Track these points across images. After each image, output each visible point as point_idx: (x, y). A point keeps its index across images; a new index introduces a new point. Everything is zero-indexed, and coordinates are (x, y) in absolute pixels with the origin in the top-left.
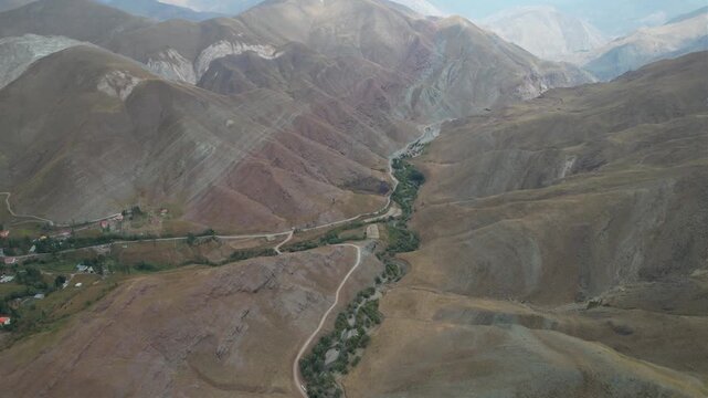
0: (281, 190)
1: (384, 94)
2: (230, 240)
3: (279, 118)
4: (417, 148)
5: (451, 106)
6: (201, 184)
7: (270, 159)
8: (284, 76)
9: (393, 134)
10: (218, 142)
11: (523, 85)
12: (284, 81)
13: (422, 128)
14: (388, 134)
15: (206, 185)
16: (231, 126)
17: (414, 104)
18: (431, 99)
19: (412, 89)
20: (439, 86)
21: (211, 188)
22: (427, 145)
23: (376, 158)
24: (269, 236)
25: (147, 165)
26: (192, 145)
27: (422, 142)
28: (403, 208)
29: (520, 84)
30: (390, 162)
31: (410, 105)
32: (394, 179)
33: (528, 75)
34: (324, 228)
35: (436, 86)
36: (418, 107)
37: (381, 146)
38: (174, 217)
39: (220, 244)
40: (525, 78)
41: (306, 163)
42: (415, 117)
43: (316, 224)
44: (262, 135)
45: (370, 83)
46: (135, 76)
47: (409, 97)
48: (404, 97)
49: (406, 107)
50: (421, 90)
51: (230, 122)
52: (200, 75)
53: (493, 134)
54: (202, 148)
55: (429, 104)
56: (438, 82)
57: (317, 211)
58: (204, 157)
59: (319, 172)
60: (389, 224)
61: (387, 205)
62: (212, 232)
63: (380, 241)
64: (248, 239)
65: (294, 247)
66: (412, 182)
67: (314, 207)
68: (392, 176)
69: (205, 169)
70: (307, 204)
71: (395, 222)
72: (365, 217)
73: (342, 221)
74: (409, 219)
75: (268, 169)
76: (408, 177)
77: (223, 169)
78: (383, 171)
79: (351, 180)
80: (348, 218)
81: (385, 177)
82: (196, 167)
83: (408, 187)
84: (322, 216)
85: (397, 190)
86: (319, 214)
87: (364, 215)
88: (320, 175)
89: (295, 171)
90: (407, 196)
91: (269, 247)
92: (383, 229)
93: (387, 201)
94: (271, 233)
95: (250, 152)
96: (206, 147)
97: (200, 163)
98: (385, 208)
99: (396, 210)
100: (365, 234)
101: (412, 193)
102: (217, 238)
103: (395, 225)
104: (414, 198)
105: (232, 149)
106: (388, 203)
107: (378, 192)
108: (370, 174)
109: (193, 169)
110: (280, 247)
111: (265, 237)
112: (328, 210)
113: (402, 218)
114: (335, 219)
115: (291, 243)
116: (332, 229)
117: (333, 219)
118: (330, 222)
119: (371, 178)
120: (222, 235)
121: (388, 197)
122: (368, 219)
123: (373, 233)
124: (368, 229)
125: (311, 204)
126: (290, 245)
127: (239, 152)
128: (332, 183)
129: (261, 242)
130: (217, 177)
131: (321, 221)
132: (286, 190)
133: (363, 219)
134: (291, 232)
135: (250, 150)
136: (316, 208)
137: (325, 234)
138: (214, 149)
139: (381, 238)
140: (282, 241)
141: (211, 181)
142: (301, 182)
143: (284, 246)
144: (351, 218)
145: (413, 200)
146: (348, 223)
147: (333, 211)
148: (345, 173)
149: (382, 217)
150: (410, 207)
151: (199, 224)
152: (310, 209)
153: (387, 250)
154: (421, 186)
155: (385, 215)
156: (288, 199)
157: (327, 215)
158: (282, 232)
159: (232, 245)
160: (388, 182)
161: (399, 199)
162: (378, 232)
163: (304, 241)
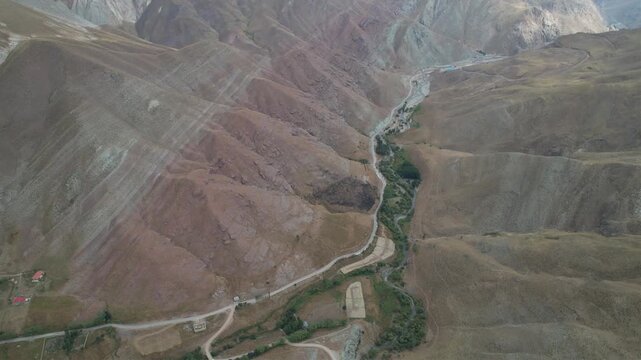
0: (219, 227)
1: (364, 35)
2: (135, 333)
3: (229, 84)
4: (406, 115)
5: (439, 48)
6: (101, 219)
7: (209, 159)
8: (243, 11)
9: (375, 96)
10: (133, 141)
11: (524, 21)
12: (242, 18)
13: (407, 81)
14: (368, 95)
15: (108, 222)
16: (155, 110)
17: (397, 46)
18: (418, 41)
19: (395, 27)
20: (425, 19)
21: (115, 229)
22: (417, 109)
23: (356, 138)
24: (198, 319)
25: (23, 184)
26: (90, 152)
27: (410, 105)
28: (395, 239)
29: (520, 19)
30: (373, 143)
31: (392, 48)
32: (380, 175)
33: (530, 8)
34: (283, 294)
35: (421, 22)
36: (402, 50)
37: (361, 117)
38: (52, 287)
39: (118, 344)
40: (526, 12)
41: (261, 161)
42: (398, 64)
43: (270, 285)
44: (200, 118)
45: (345, 19)
46: (16, 32)
47: (391, 38)
48: (385, 39)
49: (388, 51)
50: (405, 29)
51: (154, 103)
52: (141, 11)
53: (510, 110)
54: (105, 156)
55: (415, 46)
56: (422, 16)
57: (272, 264)
58: (106, 173)
59: (279, 174)
60: (378, 277)
61: (373, 235)
62: (108, 317)
63: (368, 324)
64: (164, 330)
65: (235, 340)
66: (404, 181)
67: (268, 255)
68: (377, 171)
69: (107, 194)
70: (258, 251)
71: (386, 272)
72: (342, 263)
73: (309, 276)
74: (406, 264)
75: (202, 191)
76: (398, 172)
77: (135, 191)
78: (364, 162)
79: (323, 186)
80: (318, 269)
81: (367, 175)
82: (94, 190)
83: (400, 192)
84: (280, 269)
85: (385, 201)
86: (275, 267)
87: (342, 259)
88: (280, 179)
89: (245, 178)
90: (399, 213)
91: (193, 347)
92: (369, 291)
93: (373, 225)
94: (200, 311)
95: (182, 151)
96: (112, 154)
97: (101, 183)
98: (370, 241)
99: (387, 245)
100: (344, 308)
101: (406, 205)
102: (114, 329)
103: (386, 279)
104: (410, 216)
105: (154, 151)
106: (375, 229)
107: (359, 207)
108: (348, 171)
109: (91, 193)
110: (213, 345)
111: (190, 323)
112: (289, 256)
113: (395, 262)
114: (299, 272)
115: (230, 333)
116: (294, 294)
117: (296, 274)
118: (291, 281)
119: (349, 179)
120: (123, 323)
121: (374, 216)
122: (347, 267)
123: (356, 305)
124: (348, 294)
125: (264, 249)
126: (229, 337)
127: (165, 154)
128: (297, 193)
129: (183, 334)
130: (126, 206)
131: (278, 280)
132: (227, 229)
133: (340, 267)
134: (232, 307)
135: (182, 147)
136: (271, 255)
137: (284, 307)
138: (125, 154)
139: (368, 319)
140: (218, 328)
141: (116, 214)
142: (251, 206)
143: (219, 341)
144: (322, 266)
145: (408, 220)
146: (318, 278)
147: (297, 257)
148: (315, 173)
149: (367, 261)
150: (406, 237)
151: (89, 299)
152: (262, 259)
153: (378, 345)
154: (417, 189)
155: (371, 257)
156: (230, 244)
157: (287, 267)
158: (218, 308)
159: (137, 346)
160: (373, 184)
161: (389, 219)
162: (363, 300)
163: (251, 327)
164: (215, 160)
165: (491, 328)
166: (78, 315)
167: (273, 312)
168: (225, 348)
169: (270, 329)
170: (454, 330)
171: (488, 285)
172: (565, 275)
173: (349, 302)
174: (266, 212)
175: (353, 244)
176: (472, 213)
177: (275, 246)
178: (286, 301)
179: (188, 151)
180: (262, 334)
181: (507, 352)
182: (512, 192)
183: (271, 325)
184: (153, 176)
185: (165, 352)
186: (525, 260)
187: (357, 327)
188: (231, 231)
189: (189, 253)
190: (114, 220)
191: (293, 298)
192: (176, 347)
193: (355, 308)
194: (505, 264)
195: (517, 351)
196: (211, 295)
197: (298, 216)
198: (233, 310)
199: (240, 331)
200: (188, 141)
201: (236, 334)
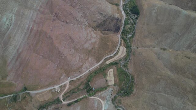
2: (36, 94)
6: (12, 50)
7: (52, 14)
10: (15, 9)
15: (15, 51)
24: (57, 87)
28: (126, 47)
32: (123, 12)
34: (85, 75)
39: (32, 98)
43: (80, 72)
58: (7, 29)
59: (82, 16)
60: (119, 66)
61: (119, 45)
62: (25, 89)
63: (114, 87)
64: (45, 92)
65: (70, 94)
66: (132, 16)
67: (79, 60)
68: (122, 10)
69: (11, 39)
70: (75, 59)
71: (122, 63)
72: (107, 59)
73: (94, 67)
74: (130, 59)
75: (50, 36)
76: (131, 10)
77: (23, 36)
78: (117, 5)
79: (100, 21)
80: (97, 63)
81: (118, 13)
82: (5, 37)
83: (130, 22)
84: (84, 66)
85: (124, 28)
86: (82, 65)
87: (106, 58)
88: (82, 19)
89: (68, 21)
90: (129, 33)
91: (57, 97)
92: (116, 73)
93: (119, 41)
94: (57, 84)
95: (39, 10)
96: (8, 18)
97: (7, 34)
98: (117, 49)
99: (123, 50)
100: (107, 81)
101: (132, 29)
102: (29, 93)
103: (122, 66)
104: (133, 35)
105: (26, 13)
106: (119, 43)
107: (114, 31)
108: (110, 12)
109: (4, 39)
110: (63, 96)
111: (54, 89)
112: (87, 60)
113: (126, 58)
114: (91, 65)
115: (68, 91)
116: (90, 74)
117: (90, 66)
118: (88, 69)
119: (111, 16)
120: (32, 91)
121: (119, 36)
122: (108, 61)
123: (111, 79)
124: (108, 75)
125: (78, 58)
126: (68, 93)
127: (31, 14)
128: (89, 25)
129: (52, 93)
130: (21, 44)
131: (84, 70)
132: (63, 52)
133: (106, 61)
134: (68, 82)
135: (38, 8)
136: (80, 61)
137: (86, 80)
138: (13, 18)
139: (115, 85)
140: (64, 90)
141: (18, 47)
142: (71, 39)
143: (65, 94)
144: (99, 62)
145: (132, 37)
146: (98, 67)
147: (90, 59)
148: (97, 15)
149: (116, 58)
150: (131, 47)
151: (18, 82)
152: (77, 63)
153: (117, 94)
154: (137, 20)
155: (117, 56)
156: (64, 58)
157: (87, 64)
158: (63, 82)
159: (38, 98)
160: (120, 18)
161: (125, 37)
162: (113, 77)
163: (75, 89)
164: (54, 14)
165: (156, 94)
166: (15, 89)
167: (82, 82)
168: (67, 97)
169: (81, 89)
170: (144, 92)
171: (159, 77)
172: (188, 78)
173: (108, 78)
174: (77, 41)
175: (111, 51)
176: (158, 39)
177: (82, 56)
178: (87, 77)
179: (42, 10)
180: (79, 91)
181: (160, 105)
182: (177, 33)
183: (82, 87)
184: (28, 28)
185: (48, 100)
186: (174, 68)
187: (111, 89)
188: (64, 53)
189: (50, 61)
190: (18, 51)
191: (88, 76)
192: (51, 98)
193: (111, 81)
194: (166, 67)
195: (164, 106)
196: (60, 78)
197: (90, 40)
198: (68, 83)
199: (71, 90)
200: (40, 4)
201: (70, 91)
